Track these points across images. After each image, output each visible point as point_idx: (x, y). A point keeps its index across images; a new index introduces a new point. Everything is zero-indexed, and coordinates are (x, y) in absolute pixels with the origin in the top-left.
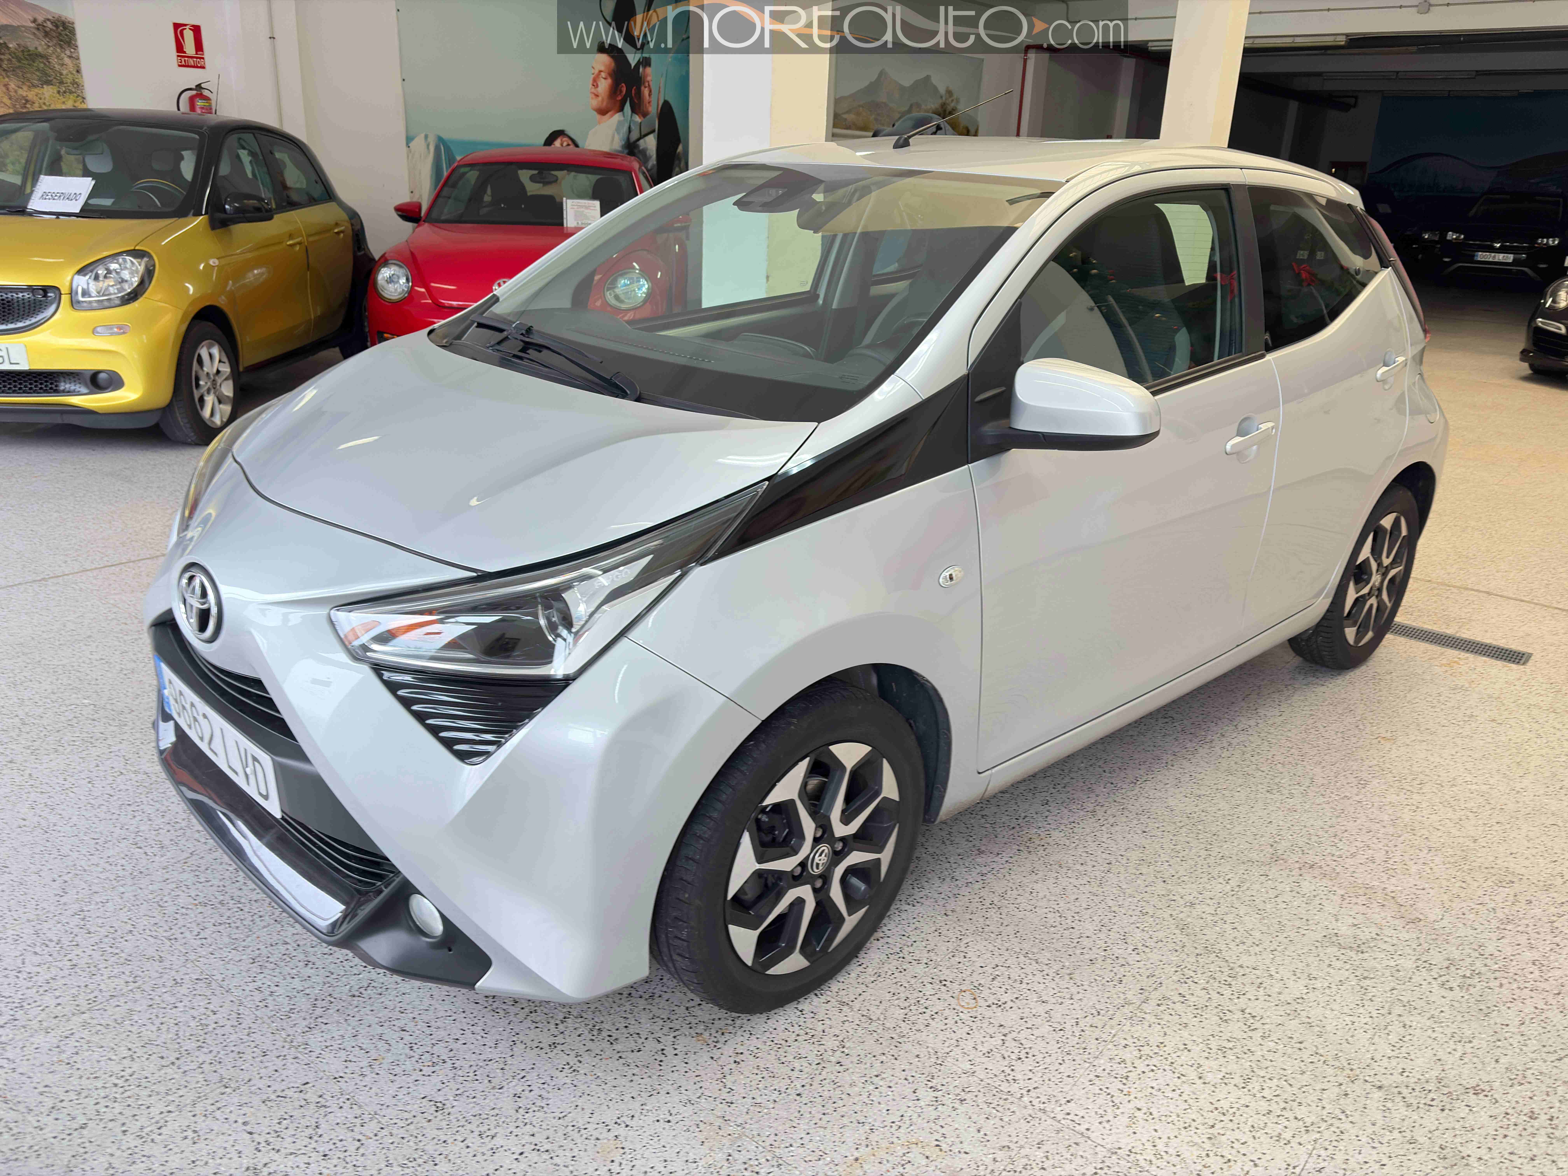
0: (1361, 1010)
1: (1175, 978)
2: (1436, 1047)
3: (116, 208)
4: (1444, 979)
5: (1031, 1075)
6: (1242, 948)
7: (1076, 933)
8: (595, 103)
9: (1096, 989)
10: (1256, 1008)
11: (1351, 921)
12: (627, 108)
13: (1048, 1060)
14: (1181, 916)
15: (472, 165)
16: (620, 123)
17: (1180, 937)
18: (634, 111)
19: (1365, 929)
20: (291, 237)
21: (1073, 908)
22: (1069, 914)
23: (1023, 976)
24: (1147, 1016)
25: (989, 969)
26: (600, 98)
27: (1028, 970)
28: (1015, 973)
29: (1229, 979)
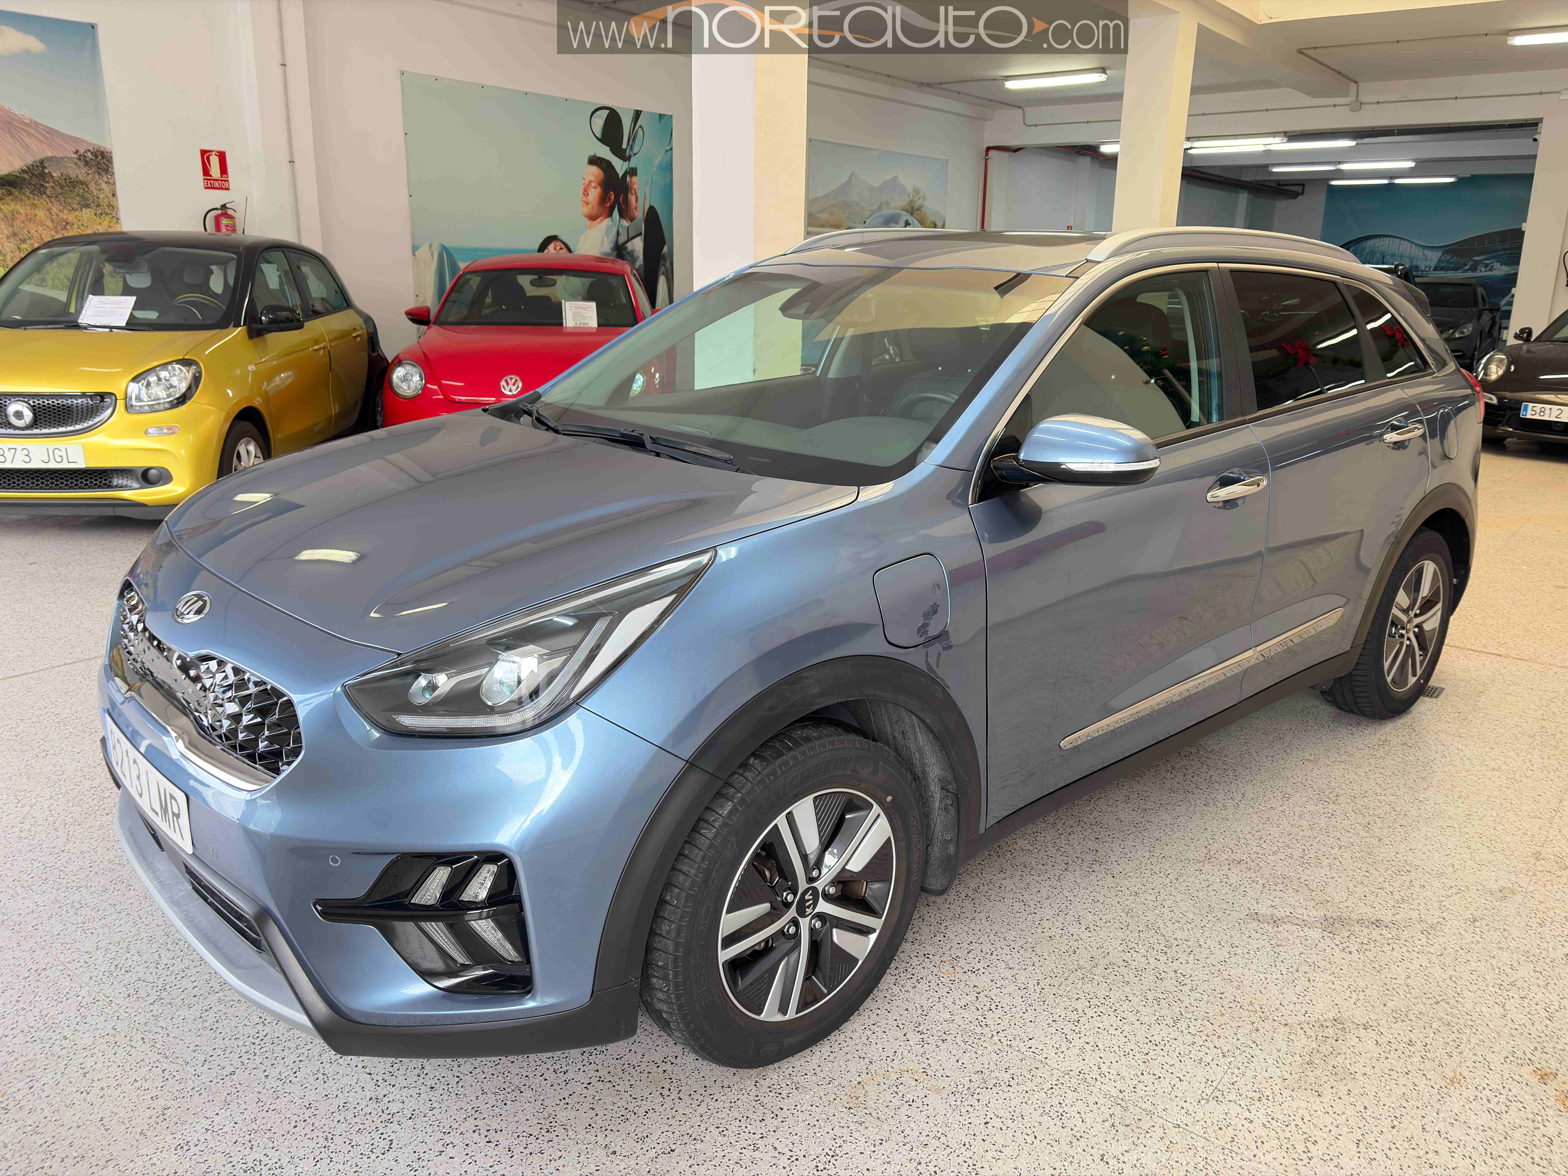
0: (1274, 969)
1: (1119, 949)
2: (1334, 995)
3: (162, 321)
4: (1344, 945)
5: (1000, 1021)
6: (1177, 925)
7: (1038, 917)
8: (586, 210)
9: (1054, 958)
10: (1187, 969)
11: (1269, 903)
12: (616, 213)
13: (1014, 1010)
14: (1127, 903)
15: (474, 272)
16: (609, 228)
17: (1125, 918)
18: (622, 216)
19: (1281, 909)
20: (316, 342)
21: (1036, 898)
22: (1032, 903)
23: (993, 949)
24: (1096, 977)
25: (965, 945)
26: (590, 206)
27: (998, 945)
28: (986, 948)
29: (1165, 949)
